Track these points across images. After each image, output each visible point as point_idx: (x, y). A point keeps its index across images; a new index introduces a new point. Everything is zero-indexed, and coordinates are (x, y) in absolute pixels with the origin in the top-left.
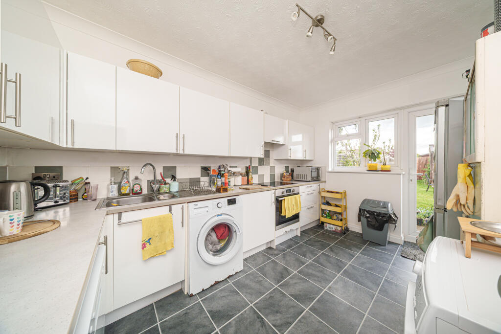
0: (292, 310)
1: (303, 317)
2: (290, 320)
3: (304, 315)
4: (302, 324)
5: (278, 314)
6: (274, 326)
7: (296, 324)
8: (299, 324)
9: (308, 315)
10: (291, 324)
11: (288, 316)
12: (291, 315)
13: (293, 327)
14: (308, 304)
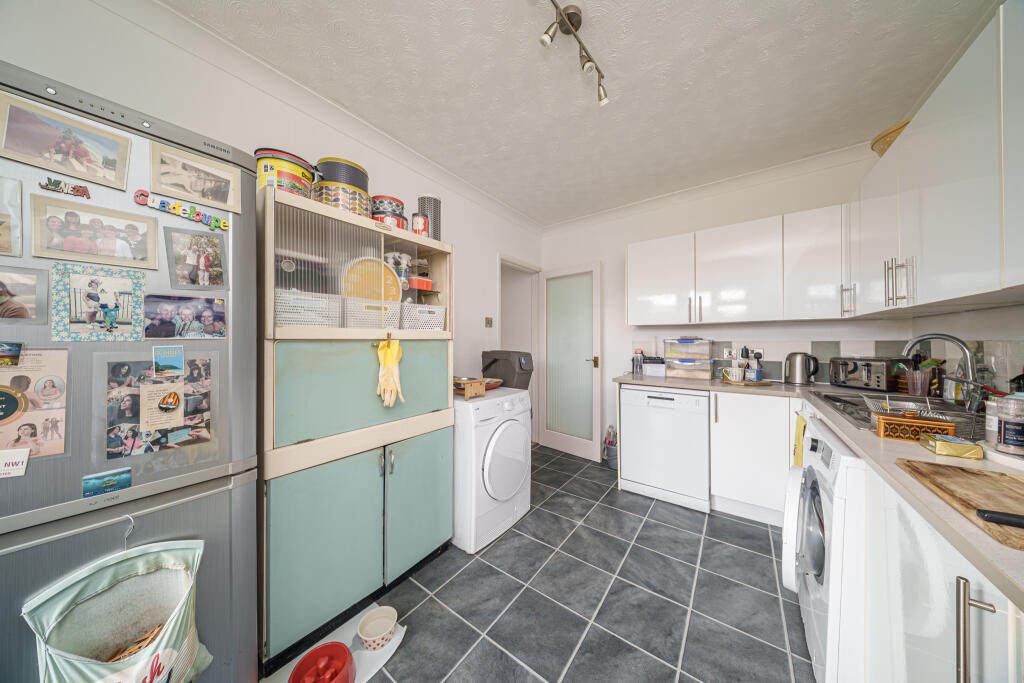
0: (617, 615)
1: (596, 606)
2: (614, 598)
3: (595, 609)
4: (593, 596)
5: (635, 603)
6: (632, 586)
7: (603, 594)
8: (598, 596)
9: (589, 611)
10: (611, 593)
11: (617, 604)
12: (615, 606)
13: (605, 589)
14: (591, 635)
